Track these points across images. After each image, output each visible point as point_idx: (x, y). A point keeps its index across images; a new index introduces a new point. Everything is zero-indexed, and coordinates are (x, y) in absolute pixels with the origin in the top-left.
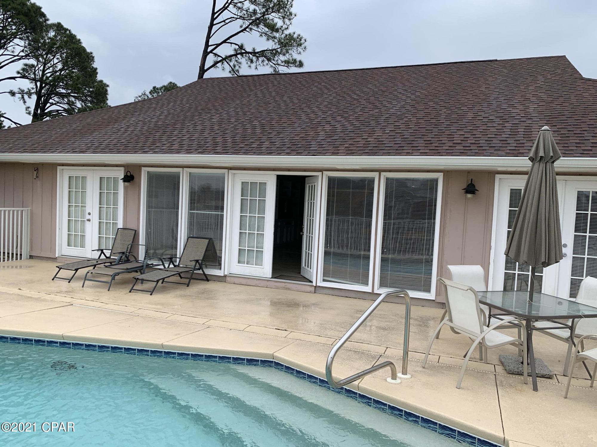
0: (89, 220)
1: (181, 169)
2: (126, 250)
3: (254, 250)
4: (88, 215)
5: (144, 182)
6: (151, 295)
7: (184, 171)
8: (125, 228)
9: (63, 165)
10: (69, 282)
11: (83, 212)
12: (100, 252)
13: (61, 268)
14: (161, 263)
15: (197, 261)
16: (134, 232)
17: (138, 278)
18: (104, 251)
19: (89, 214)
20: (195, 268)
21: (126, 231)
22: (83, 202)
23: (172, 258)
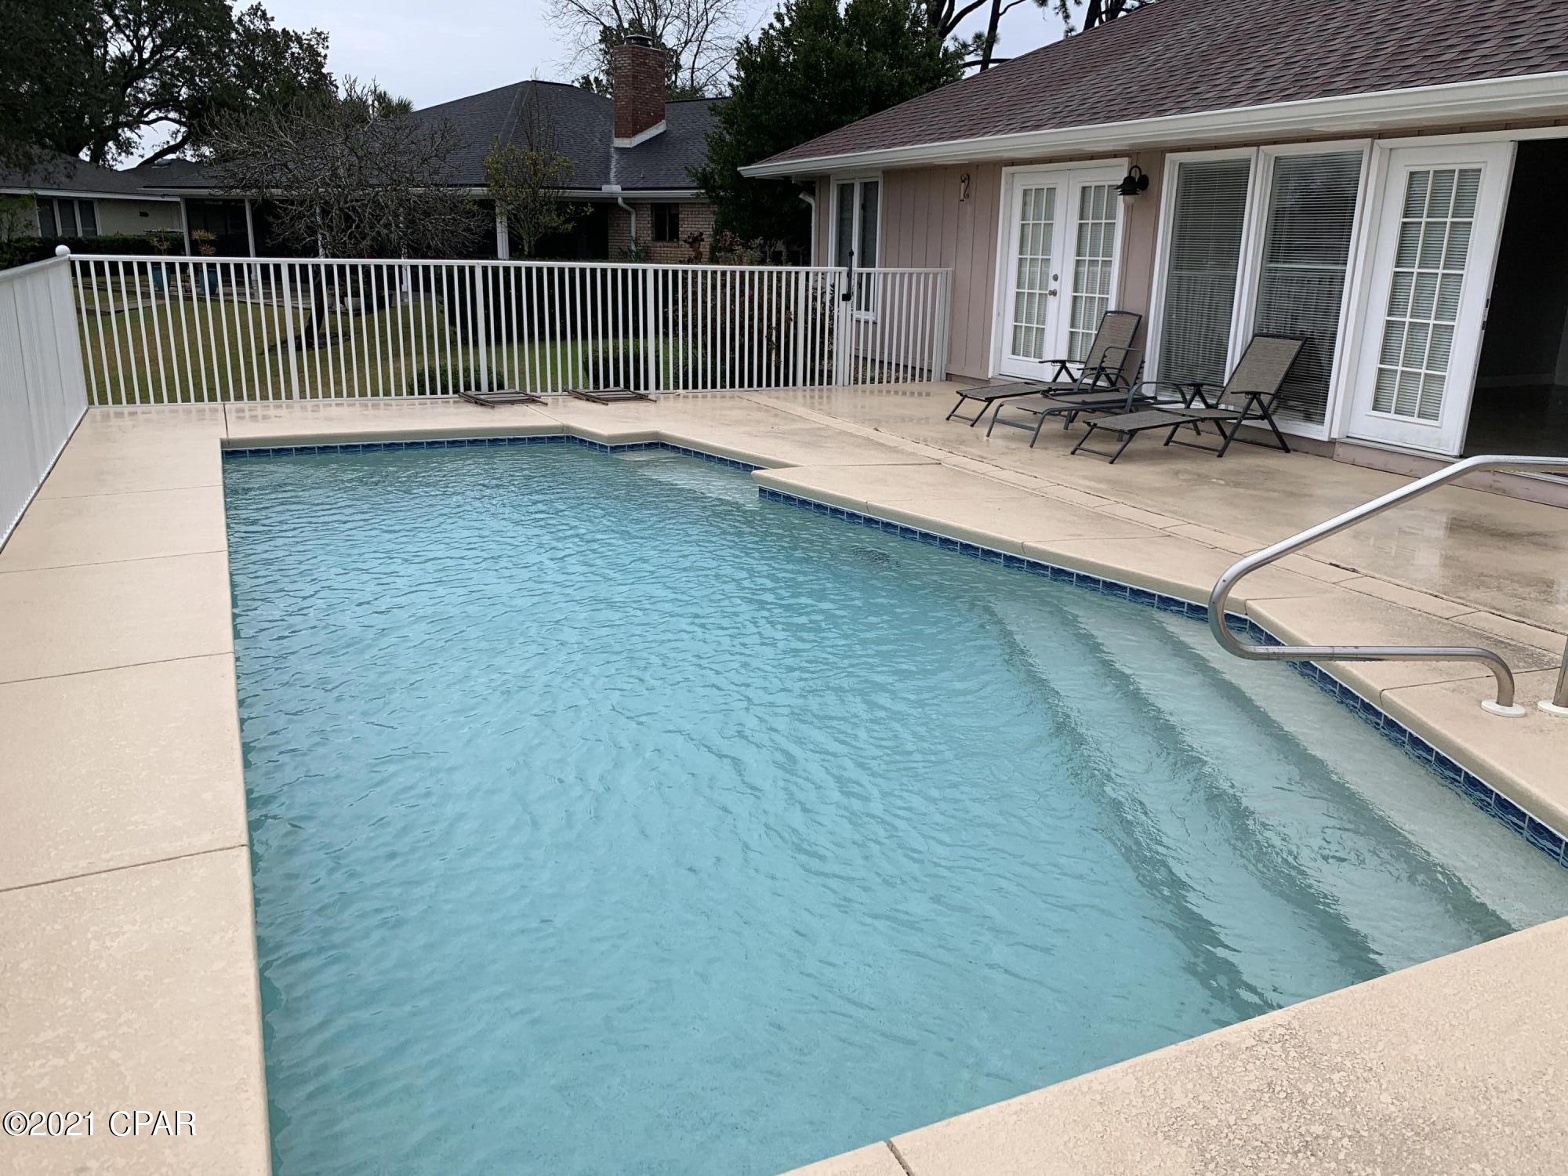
0: (1054, 293)
1: (1255, 149)
2: (1099, 361)
3: (1420, 374)
4: (1053, 281)
5: (1169, 191)
6: (1112, 463)
7: (1261, 154)
8: (1121, 310)
9: (1013, 163)
10: (972, 426)
11: (1044, 275)
12: (1058, 366)
13: (966, 396)
14: (1178, 397)
15: (1255, 395)
16: (1135, 320)
17: (1095, 425)
18: (1068, 365)
19: (1056, 278)
20: (1245, 413)
21: (1120, 318)
22: (1047, 250)
23: (1202, 385)
